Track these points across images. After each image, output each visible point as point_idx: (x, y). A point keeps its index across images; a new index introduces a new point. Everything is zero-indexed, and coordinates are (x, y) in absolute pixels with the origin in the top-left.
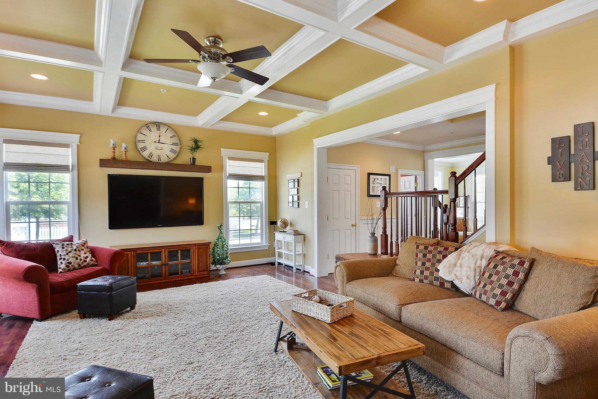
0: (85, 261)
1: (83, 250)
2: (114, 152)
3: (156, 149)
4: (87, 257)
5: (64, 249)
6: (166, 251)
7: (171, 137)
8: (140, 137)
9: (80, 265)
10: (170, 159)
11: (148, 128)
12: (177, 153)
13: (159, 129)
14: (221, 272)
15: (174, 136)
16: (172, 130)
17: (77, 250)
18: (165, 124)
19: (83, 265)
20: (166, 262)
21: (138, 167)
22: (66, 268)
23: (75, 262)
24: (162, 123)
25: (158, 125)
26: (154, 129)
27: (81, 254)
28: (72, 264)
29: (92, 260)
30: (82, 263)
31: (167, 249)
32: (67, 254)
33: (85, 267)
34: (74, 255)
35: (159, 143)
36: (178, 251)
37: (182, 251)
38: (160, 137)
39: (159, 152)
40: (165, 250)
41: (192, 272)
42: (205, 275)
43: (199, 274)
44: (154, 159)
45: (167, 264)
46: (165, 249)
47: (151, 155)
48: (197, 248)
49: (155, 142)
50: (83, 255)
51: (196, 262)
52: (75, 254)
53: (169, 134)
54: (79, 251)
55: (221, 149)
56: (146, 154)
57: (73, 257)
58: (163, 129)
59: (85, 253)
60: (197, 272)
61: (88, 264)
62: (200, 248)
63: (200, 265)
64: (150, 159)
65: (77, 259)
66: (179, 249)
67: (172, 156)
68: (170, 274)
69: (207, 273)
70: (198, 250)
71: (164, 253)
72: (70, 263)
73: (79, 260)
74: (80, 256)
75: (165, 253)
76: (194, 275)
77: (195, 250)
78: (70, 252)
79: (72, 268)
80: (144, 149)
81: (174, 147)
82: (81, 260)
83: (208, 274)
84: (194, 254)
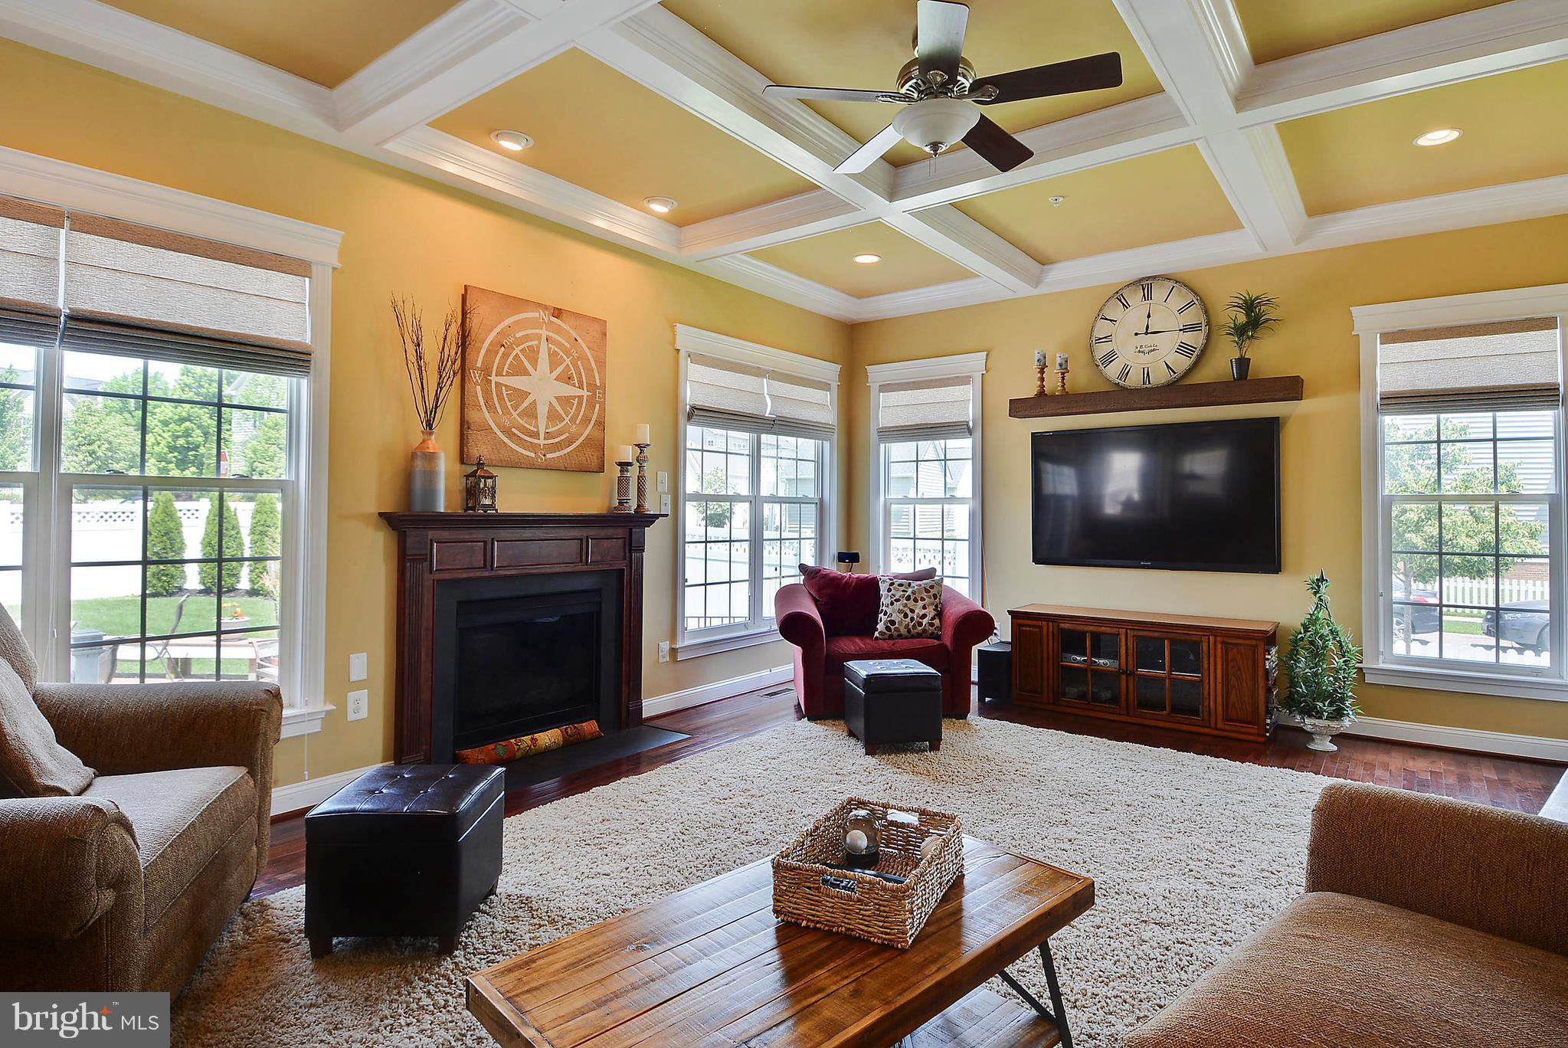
0: (920, 624)
1: (923, 599)
2: (1042, 379)
3: (1139, 352)
4: (924, 616)
5: (890, 594)
6: (1129, 635)
7: (1180, 311)
8: (1102, 329)
9: (909, 631)
10: (1175, 373)
11: (1120, 301)
12: (1196, 354)
13: (1147, 297)
14: (1316, 741)
15: (1191, 304)
16: (1184, 290)
17: (912, 598)
18: (1166, 278)
19: (916, 631)
20: (1130, 667)
21: (1085, 409)
22: (885, 631)
23: (900, 623)
24: (1158, 276)
25: (1145, 284)
26: (1135, 298)
27: (916, 608)
28: (897, 625)
29: (932, 625)
30: (914, 627)
31: (1132, 631)
32: (892, 604)
33: (919, 635)
34: (901, 608)
35: (1147, 333)
36: (1163, 640)
37: (1172, 641)
38: (1149, 316)
39: (1145, 359)
40: (1127, 632)
41: (1206, 714)
42: (1251, 738)
43: (1227, 727)
44: (1134, 380)
45: (1132, 674)
46: (1126, 629)
47: (1125, 373)
48: (1222, 643)
49: (1136, 334)
50: (919, 611)
51: (1219, 686)
52: (906, 605)
53: (1179, 299)
54: (916, 600)
55: (1351, 308)
56: (1112, 371)
57: (900, 611)
58: (1159, 292)
59: (924, 607)
60: (1220, 717)
61: (924, 630)
62: (1231, 643)
63: (1233, 698)
64: (1122, 383)
65: (906, 616)
66: (1164, 635)
67: (1182, 363)
68: (1144, 704)
69: (1256, 732)
70: (1227, 650)
71: (1123, 640)
72: (893, 623)
73: (908, 620)
74: (912, 611)
75: (1126, 640)
76: (1213, 725)
77: (1215, 649)
78: (897, 600)
79: (895, 634)
80: (1109, 358)
81: (1189, 338)
82: (912, 619)
83: (1258, 735)
84: (1212, 659)
